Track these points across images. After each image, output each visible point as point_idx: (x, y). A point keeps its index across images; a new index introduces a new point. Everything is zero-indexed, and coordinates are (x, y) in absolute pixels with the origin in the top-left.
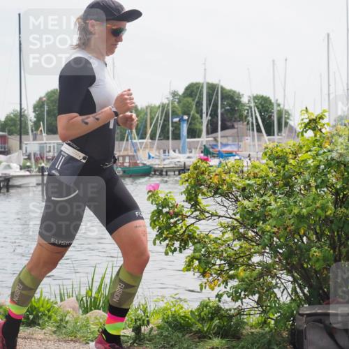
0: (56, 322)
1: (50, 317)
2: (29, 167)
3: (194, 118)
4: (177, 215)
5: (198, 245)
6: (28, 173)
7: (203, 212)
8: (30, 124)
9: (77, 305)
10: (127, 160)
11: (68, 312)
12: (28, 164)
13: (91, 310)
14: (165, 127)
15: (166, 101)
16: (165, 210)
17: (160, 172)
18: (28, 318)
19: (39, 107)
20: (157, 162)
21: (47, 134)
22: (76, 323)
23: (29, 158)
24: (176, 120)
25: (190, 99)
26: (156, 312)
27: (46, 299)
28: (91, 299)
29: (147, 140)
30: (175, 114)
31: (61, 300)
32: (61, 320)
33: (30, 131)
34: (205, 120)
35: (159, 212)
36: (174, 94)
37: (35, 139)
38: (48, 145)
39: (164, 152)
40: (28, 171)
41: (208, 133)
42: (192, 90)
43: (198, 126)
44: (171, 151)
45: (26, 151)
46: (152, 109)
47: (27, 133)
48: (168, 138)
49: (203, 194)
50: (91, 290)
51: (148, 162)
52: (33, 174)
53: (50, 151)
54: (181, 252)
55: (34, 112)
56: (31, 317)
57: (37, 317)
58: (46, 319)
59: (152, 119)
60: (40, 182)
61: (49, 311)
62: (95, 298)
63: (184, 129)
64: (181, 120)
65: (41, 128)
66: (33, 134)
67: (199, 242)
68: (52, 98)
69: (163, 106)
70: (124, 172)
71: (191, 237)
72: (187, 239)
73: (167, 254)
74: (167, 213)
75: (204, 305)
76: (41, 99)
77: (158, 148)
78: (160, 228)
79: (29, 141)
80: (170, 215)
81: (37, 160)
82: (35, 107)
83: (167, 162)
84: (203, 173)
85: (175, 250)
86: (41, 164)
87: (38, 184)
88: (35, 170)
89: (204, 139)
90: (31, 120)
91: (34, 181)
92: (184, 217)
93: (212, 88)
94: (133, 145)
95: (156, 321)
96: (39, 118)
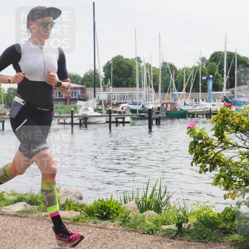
0: (122, 217)
1: (118, 214)
2: (100, 110)
3: (217, 77)
4: (208, 145)
5: (224, 167)
6: (99, 114)
7: (227, 143)
8: (101, 80)
9: (136, 207)
10: (169, 106)
11: (130, 211)
12: (100, 108)
13: (146, 210)
14: (196, 83)
15: (197, 65)
16: (200, 141)
17: (193, 115)
18: (102, 214)
19: (107, 68)
20: (191, 108)
21: (113, 87)
22: (136, 219)
23: (100, 104)
24: (204, 78)
25: (214, 64)
26: (193, 214)
27: (115, 202)
28: (146, 203)
29: (184, 92)
30: (203, 74)
31: (125, 203)
32: (126, 216)
33: (101, 85)
34: (225, 78)
35: (195, 143)
36: (203, 60)
37: (104, 90)
38: (113, 95)
39: (196, 101)
40: (100, 112)
41: (227, 88)
42: (216, 57)
43: (220, 82)
44: (201, 101)
45: (98, 99)
46: (187, 70)
47: (99, 86)
48: (198, 91)
49: (228, 130)
50: (146, 196)
51: (184, 108)
52: (104, 114)
53: (115, 99)
54: (211, 171)
55: (104, 71)
56: (105, 213)
57: (108, 214)
58: (115, 215)
59: (187, 77)
60: (108, 120)
61: (117, 209)
62: (148, 202)
63: (210, 84)
64: (208, 78)
65: (109, 83)
66: (103, 87)
67: (224, 165)
68: (116, 62)
69: (195, 68)
70: (167, 114)
71: (218, 161)
72: (215, 162)
73: (200, 172)
74: (201, 143)
75: (228, 210)
76: (108, 62)
77: (191, 98)
78: (196, 154)
79: (100, 91)
80: (203, 145)
81: (106, 105)
82: (104, 68)
83: (197, 108)
84: (227, 115)
85: (207, 170)
86: (109, 108)
87: (107, 122)
88: (104, 112)
89: (225, 92)
90: (102, 77)
91: (104, 120)
92: (213, 147)
93: (231, 56)
94: (174, 95)
95: (193, 220)
96: (108, 76)
